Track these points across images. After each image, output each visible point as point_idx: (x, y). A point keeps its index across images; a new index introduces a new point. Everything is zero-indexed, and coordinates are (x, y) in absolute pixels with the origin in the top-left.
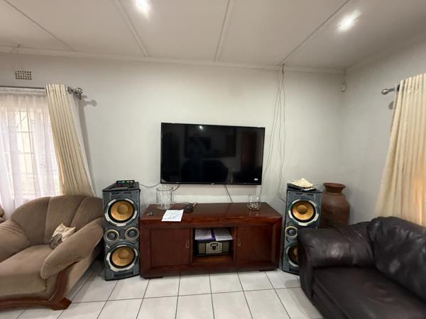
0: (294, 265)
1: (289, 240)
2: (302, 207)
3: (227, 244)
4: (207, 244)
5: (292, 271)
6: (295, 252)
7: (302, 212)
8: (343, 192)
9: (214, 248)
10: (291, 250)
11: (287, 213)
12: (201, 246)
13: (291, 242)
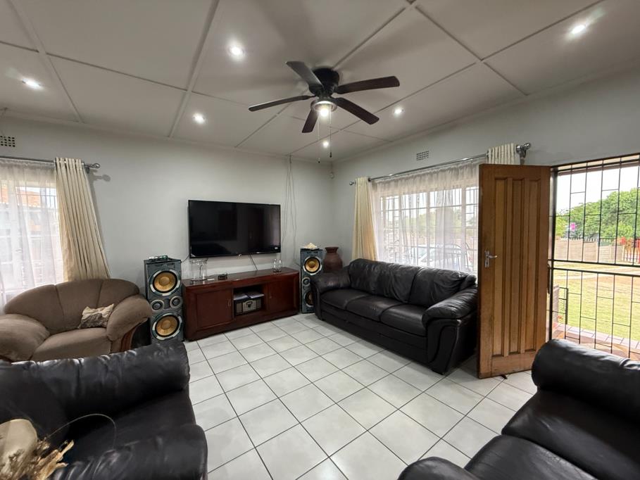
0: (310, 306)
1: (305, 288)
2: (312, 262)
3: (260, 301)
4: (244, 304)
5: (309, 311)
6: (310, 297)
7: (312, 267)
8: (337, 252)
9: (249, 306)
10: (307, 297)
11: (302, 268)
12: (239, 306)
13: (306, 289)
